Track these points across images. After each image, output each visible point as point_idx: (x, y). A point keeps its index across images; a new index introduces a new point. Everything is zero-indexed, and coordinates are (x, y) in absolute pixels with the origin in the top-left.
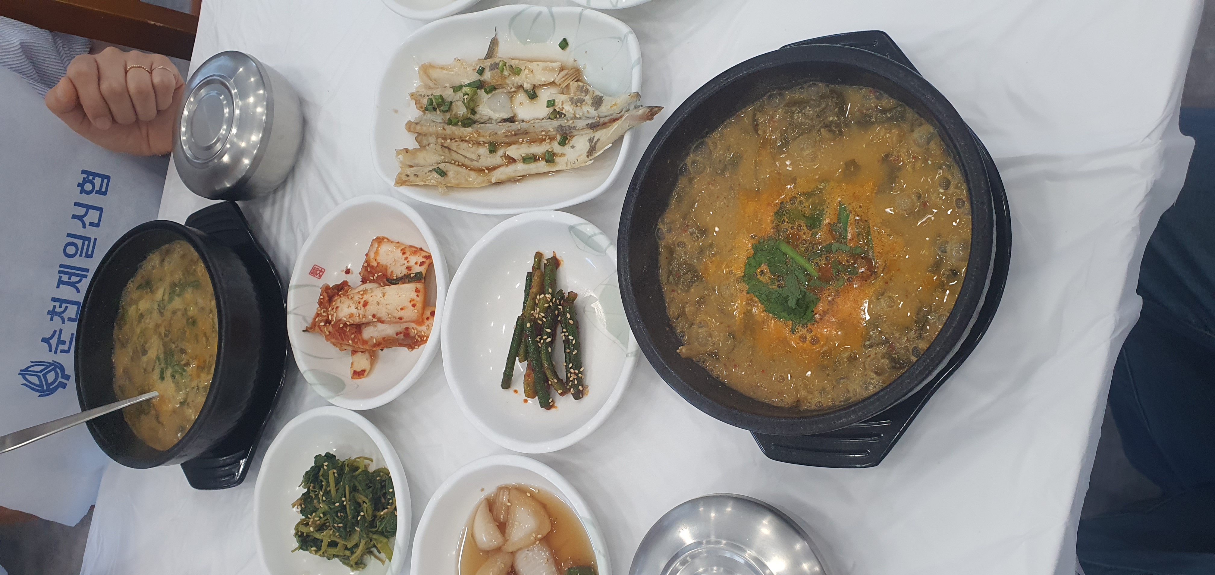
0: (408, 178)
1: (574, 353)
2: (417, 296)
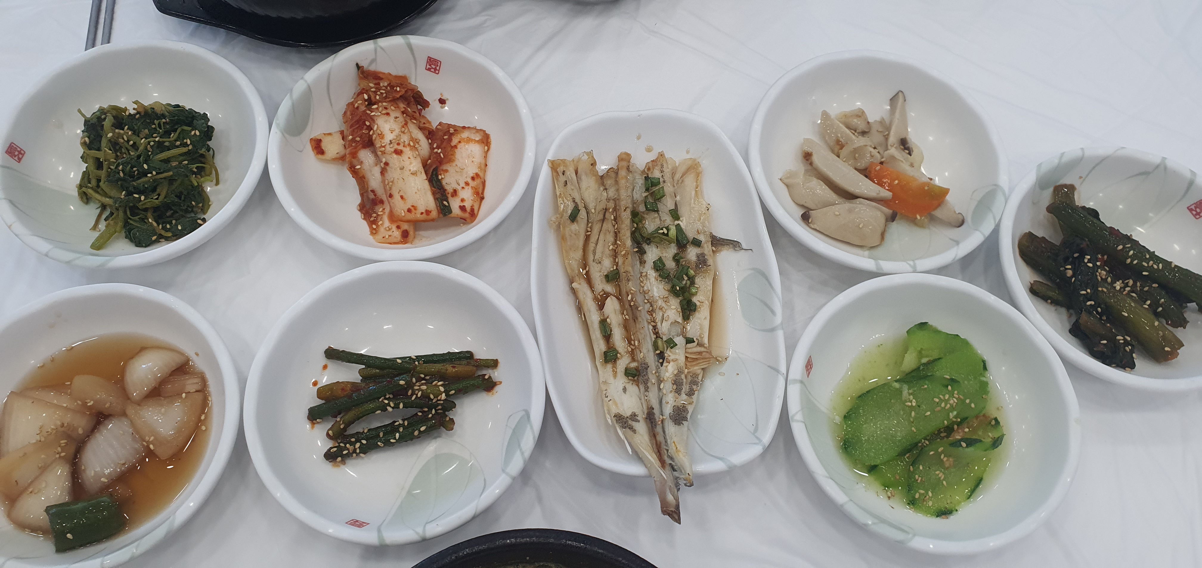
0: (561, 174)
1: (379, 443)
2: (422, 213)
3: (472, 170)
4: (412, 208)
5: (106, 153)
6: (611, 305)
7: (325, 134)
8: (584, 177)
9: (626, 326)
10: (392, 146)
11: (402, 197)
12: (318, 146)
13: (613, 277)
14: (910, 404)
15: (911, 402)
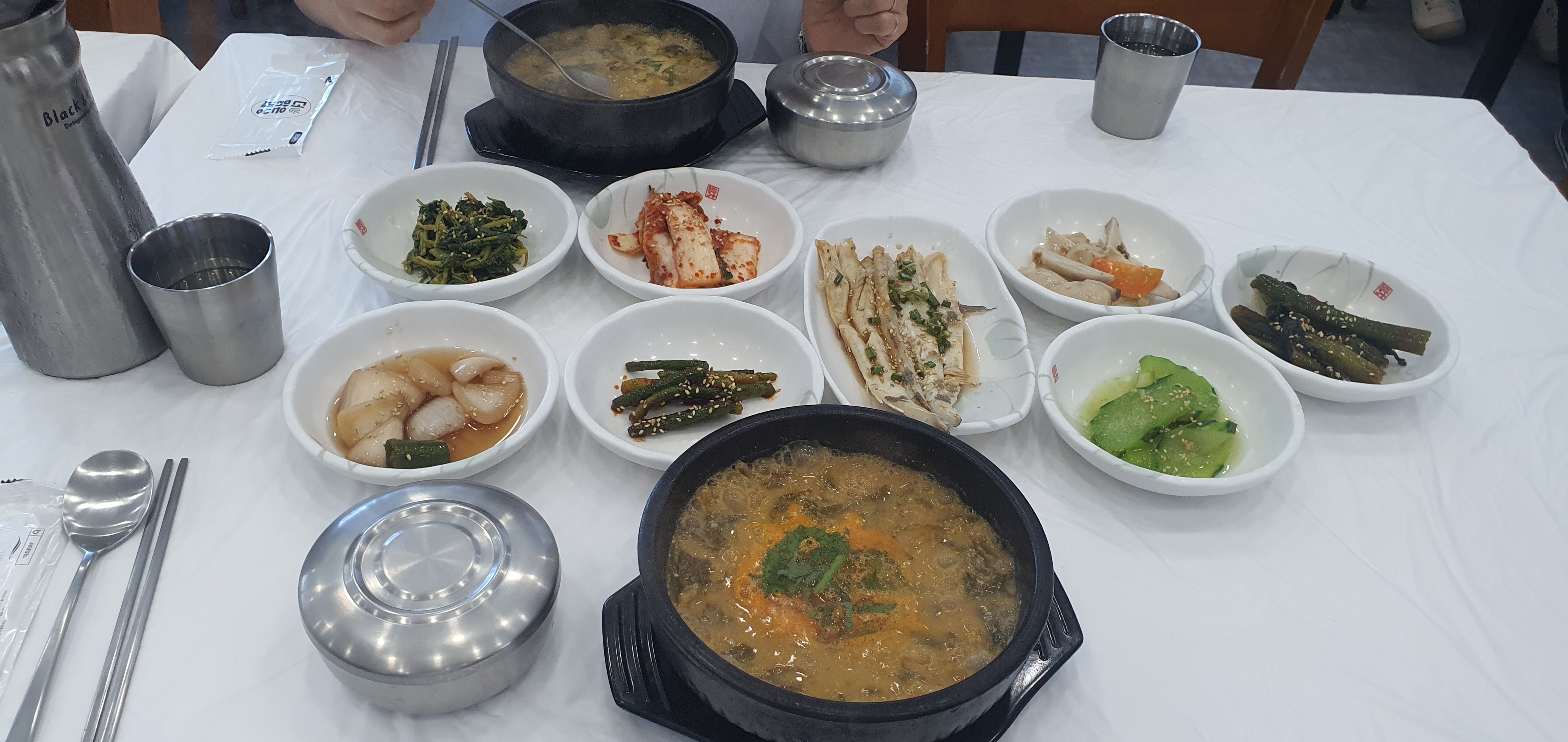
0: (826, 252)
1: (678, 419)
2: (707, 277)
3: (747, 259)
4: (699, 273)
5: (439, 226)
6: (875, 339)
7: (620, 234)
8: (844, 259)
9: (889, 353)
10: (685, 224)
11: (691, 264)
12: (614, 240)
13: (874, 322)
14: (1148, 401)
15: (1149, 399)
